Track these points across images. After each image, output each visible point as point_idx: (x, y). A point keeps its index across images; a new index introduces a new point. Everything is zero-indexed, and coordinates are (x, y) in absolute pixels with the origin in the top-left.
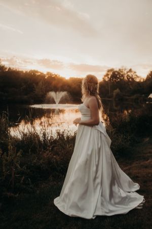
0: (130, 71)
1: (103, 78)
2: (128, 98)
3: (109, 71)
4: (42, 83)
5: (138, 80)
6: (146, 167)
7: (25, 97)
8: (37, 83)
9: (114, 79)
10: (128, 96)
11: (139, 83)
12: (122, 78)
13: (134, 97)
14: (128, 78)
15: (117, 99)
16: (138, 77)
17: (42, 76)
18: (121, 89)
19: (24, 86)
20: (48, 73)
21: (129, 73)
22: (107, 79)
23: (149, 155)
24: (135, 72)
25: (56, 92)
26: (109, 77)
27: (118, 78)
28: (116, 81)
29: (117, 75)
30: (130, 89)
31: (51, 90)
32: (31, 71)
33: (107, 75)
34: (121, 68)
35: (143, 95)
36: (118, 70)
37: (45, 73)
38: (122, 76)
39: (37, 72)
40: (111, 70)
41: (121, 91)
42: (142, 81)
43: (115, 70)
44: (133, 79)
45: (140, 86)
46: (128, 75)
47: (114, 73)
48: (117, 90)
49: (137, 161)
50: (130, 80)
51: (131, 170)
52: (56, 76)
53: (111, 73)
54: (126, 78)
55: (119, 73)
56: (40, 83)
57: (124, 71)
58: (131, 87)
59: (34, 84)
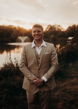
0: (59, 26)
1: (46, 29)
2: (58, 39)
3: (48, 26)
4: (15, 32)
5: (62, 30)
6: (74, 84)
7: (6, 39)
8: (12, 32)
9: (51, 30)
10: (58, 38)
11: (63, 32)
12: (55, 29)
13: (61, 39)
14: (58, 29)
15: (53, 40)
16: (62, 29)
17: (15, 28)
18: (55, 35)
19: (6, 34)
20: (18, 27)
21: (58, 27)
22: (47, 30)
23: (74, 75)
24: (61, 27)
25: (22, 37)
26: (49, 29)
27: (53, 29)
28: (52, 31)
29: (52, 28)
30: (59, 35)
31: (20, 36)
32: (9, 25)
33: (48, 28)
34: (54, 25)
35: (66, 38)
36: (53, 25)
37: (17, 27)
38: (55, 28)
39: (12, 26)
40: (50, 26)
41: (54, 36)
42: (65, 31)
43: (51, 25)
44: (60, 30)
45: (64, 34)
46: (58, 28)
47: (51, 27)
48: (53, 36)
49: (68, 79)
50: (59, 30)
51: (66, 87)
52: (22, 28)
53: (50, 27)
54: (57, 29)
55: (53, 27)
56: (14, 32)
57: (56, 26)
58: (59, 34)
59: (11, 32)
